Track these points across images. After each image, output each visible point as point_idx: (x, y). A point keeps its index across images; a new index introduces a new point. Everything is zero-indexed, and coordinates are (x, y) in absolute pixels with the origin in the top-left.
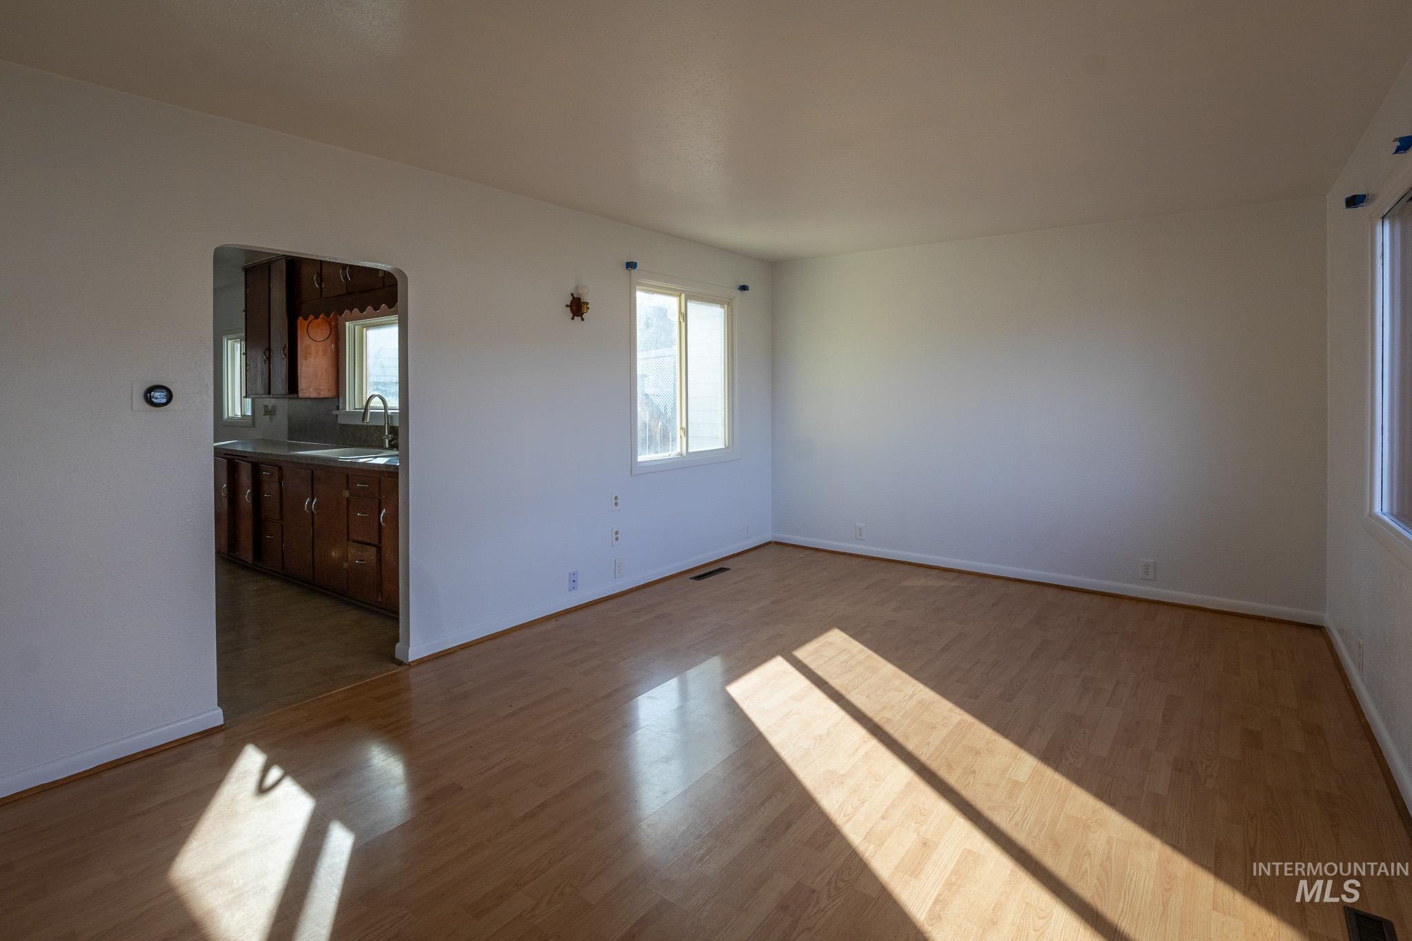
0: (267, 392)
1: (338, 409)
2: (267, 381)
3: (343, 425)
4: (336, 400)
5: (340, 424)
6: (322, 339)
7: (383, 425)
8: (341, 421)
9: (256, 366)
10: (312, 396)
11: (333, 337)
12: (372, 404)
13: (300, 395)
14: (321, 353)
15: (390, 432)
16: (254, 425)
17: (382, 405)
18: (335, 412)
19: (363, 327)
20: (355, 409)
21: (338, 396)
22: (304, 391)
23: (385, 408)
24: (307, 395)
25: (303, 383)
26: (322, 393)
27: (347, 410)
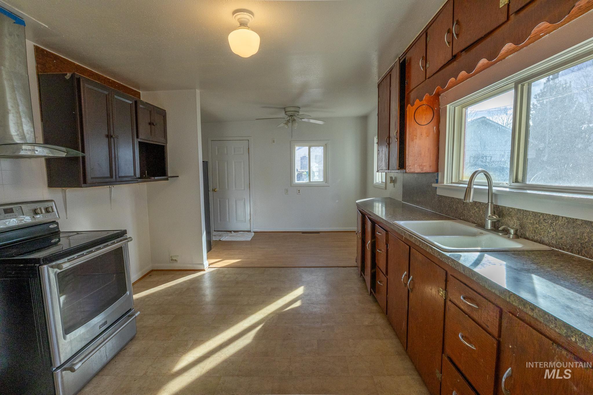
0: (387, 168)
1: (437, 182)
2: (388, 161)
3: (441, 196)
4: (436, 173)
5: (438, 195)
6: (426, 123)
7: (487, 202)
8: (439, 192)
9: (383, 150)
10: (416, 172)
11: (435, 120)
12: (476, 180)
13: (407, 171)
14: (424, 135)
15: (494, 213)
16: (386, 188)
17: (485, 181)
18: (434, 185)
19: (462, 108)
20: (452, 183)
21: (437, 171)
22: (411, 167)
23: (490, 184)
24: (412, 170)
25: (409, 161)
26: (425, 168)
27: (445, 183)
